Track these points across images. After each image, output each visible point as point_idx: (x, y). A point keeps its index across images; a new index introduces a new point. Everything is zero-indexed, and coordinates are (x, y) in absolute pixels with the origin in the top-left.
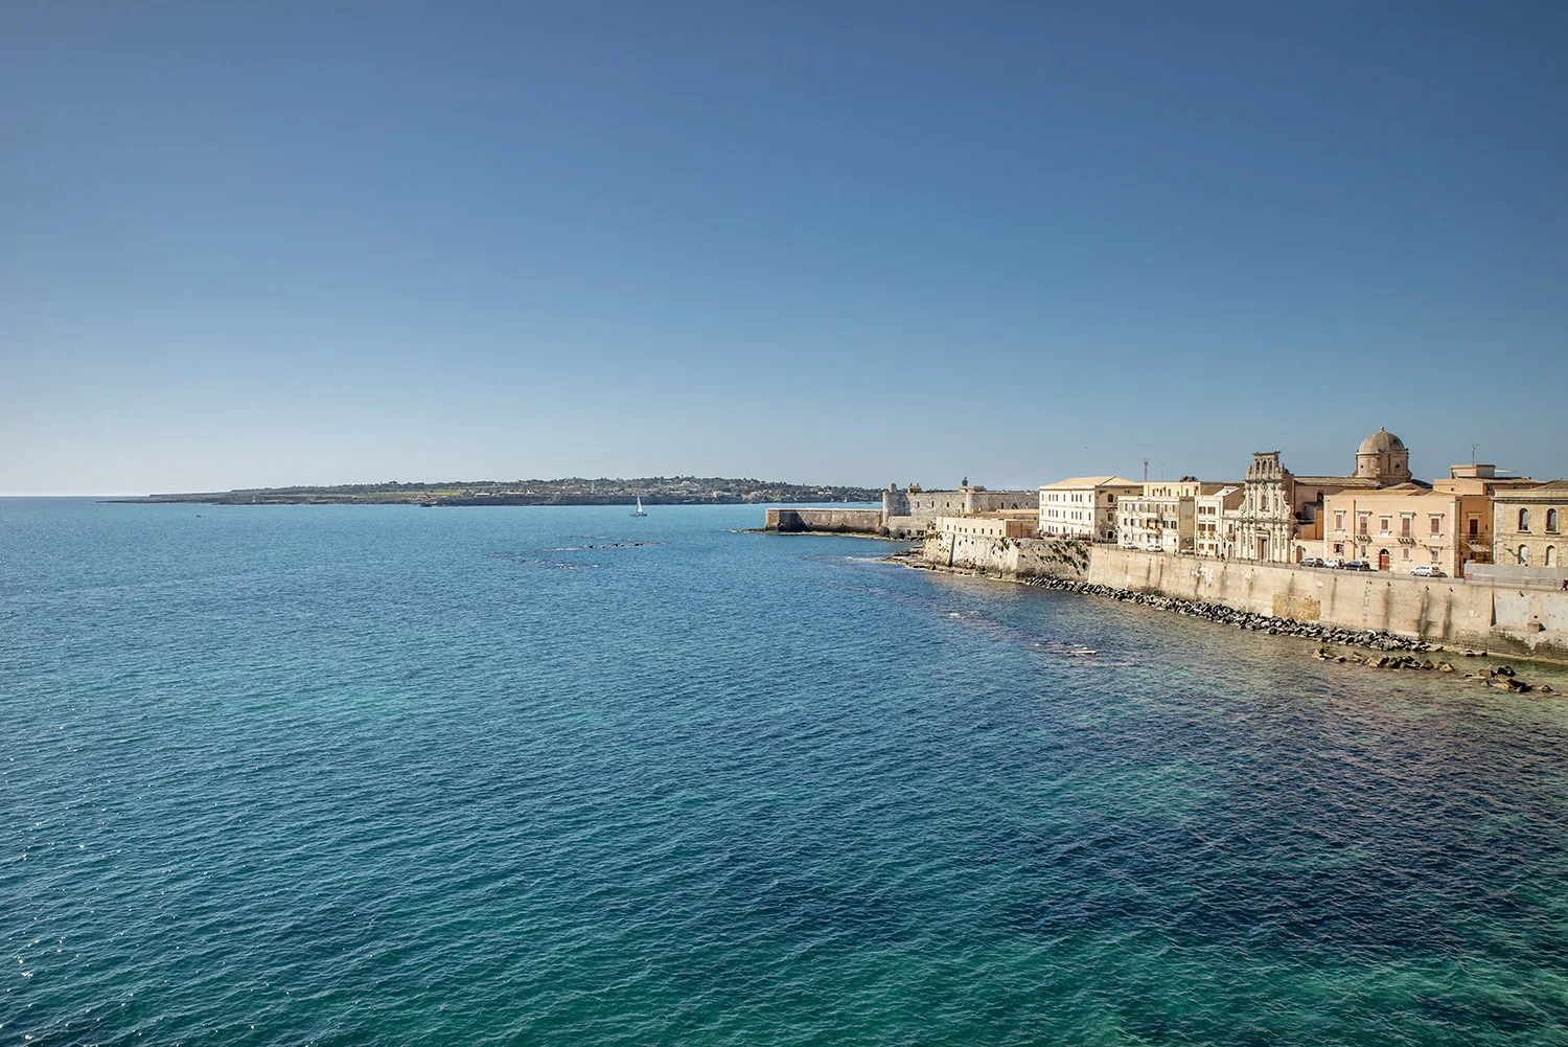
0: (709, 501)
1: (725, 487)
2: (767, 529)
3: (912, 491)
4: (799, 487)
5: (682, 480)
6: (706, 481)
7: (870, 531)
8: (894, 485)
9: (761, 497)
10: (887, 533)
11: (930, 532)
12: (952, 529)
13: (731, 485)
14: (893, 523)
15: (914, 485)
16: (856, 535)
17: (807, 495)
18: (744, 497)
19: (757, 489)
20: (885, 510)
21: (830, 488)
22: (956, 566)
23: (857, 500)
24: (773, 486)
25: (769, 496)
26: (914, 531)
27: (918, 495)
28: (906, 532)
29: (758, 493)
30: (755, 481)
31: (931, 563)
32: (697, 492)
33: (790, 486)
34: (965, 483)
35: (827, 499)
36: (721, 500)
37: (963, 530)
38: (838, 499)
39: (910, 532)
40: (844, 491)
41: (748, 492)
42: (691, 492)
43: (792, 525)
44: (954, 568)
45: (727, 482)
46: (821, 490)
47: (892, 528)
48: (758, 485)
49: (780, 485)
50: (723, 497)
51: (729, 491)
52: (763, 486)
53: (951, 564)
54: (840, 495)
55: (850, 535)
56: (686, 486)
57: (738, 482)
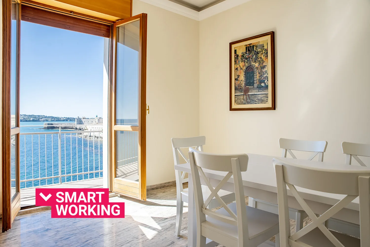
0: (30, 121)
1: (35, 117)
2: (44, 128)
3: (83, 118)
4: (56, 117)
5: (22, 115)
6: (29, 116)
7: (72, 128)
8: (78, 117)
9: (45, 120)
10: (76, 129)
11: (85, 128)
12: (90, 127)
13: (37, 117)
14: (78, 126)
16: (69, 129)
17: (58, 119)
18: (40, 120)
19: (44, 118)
20: (76, 123)
21: (65, 118)
23: (72, 121)
24: (49, 117)
25: (48, 120)
26: (83, 128)
27: (85, 119)
28: (81, 128)
29: (44, 119)
31: (85, 136)
32: (26, 118)
33: (54, 117)
34: (97, 116)
35: (64, 120)
36: (33, 121)
37: (93, 128)
39: (82, 129)
40: (69, 118)
41: (41, 119)
42: (24, 118)
44: (91, 137)
45: (36, 116)
46: (62, 118)
47: (78, 128)
48: (45, 117)
49: (51, 117)
50: (34, 120)
51: (36, 118)
52: (46, 117)
54: (67, 119)
55: (67, 129)
56: (23, 117)
57: (39, 116)
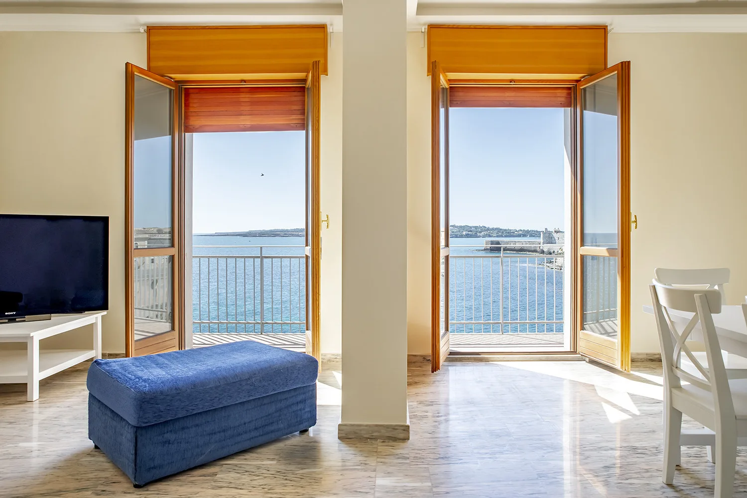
0: (461, 236)
1: (469, 230)
2: (485, 250)
3: (555, 232)
4: (505, 230)
6: (461, 227)
7: (535, 251)
8: (546, 229)
9: (487, 235)
10: (543, 252)
11: (560, 252)
13: (472, 229)
14: (546, 247)
15: (557, 229)
16: (528, 253)
17: (509, 234)
18: (478, 234)
19: (485, 230)
20: (542, 240)
21: (521, 230)
23: (534, 236)
24: (493, 229)
25: (491, 234)
26: (556, 251)
27: (558, 234)
28: (552, 251)
29: (485, 233)
30: (485, 227)
32: (456, 232)
33: (501, 229)
35: (519, 236)
36: (467, 236)
38: (524, 236)
39: (554, 252)
40: (528, 232)
41: (480, 232)
42: (453, 232)
43: (495, 249)
45: (471, 227)
46: (517, 231)
47: (545, 250)
48: (486, 229)
49: (496, 229)
50: (468, 234)
51: (471, 231)
52: (488, 229)
54: (525, 234)
55: (525, 253)
57: (476, 227)
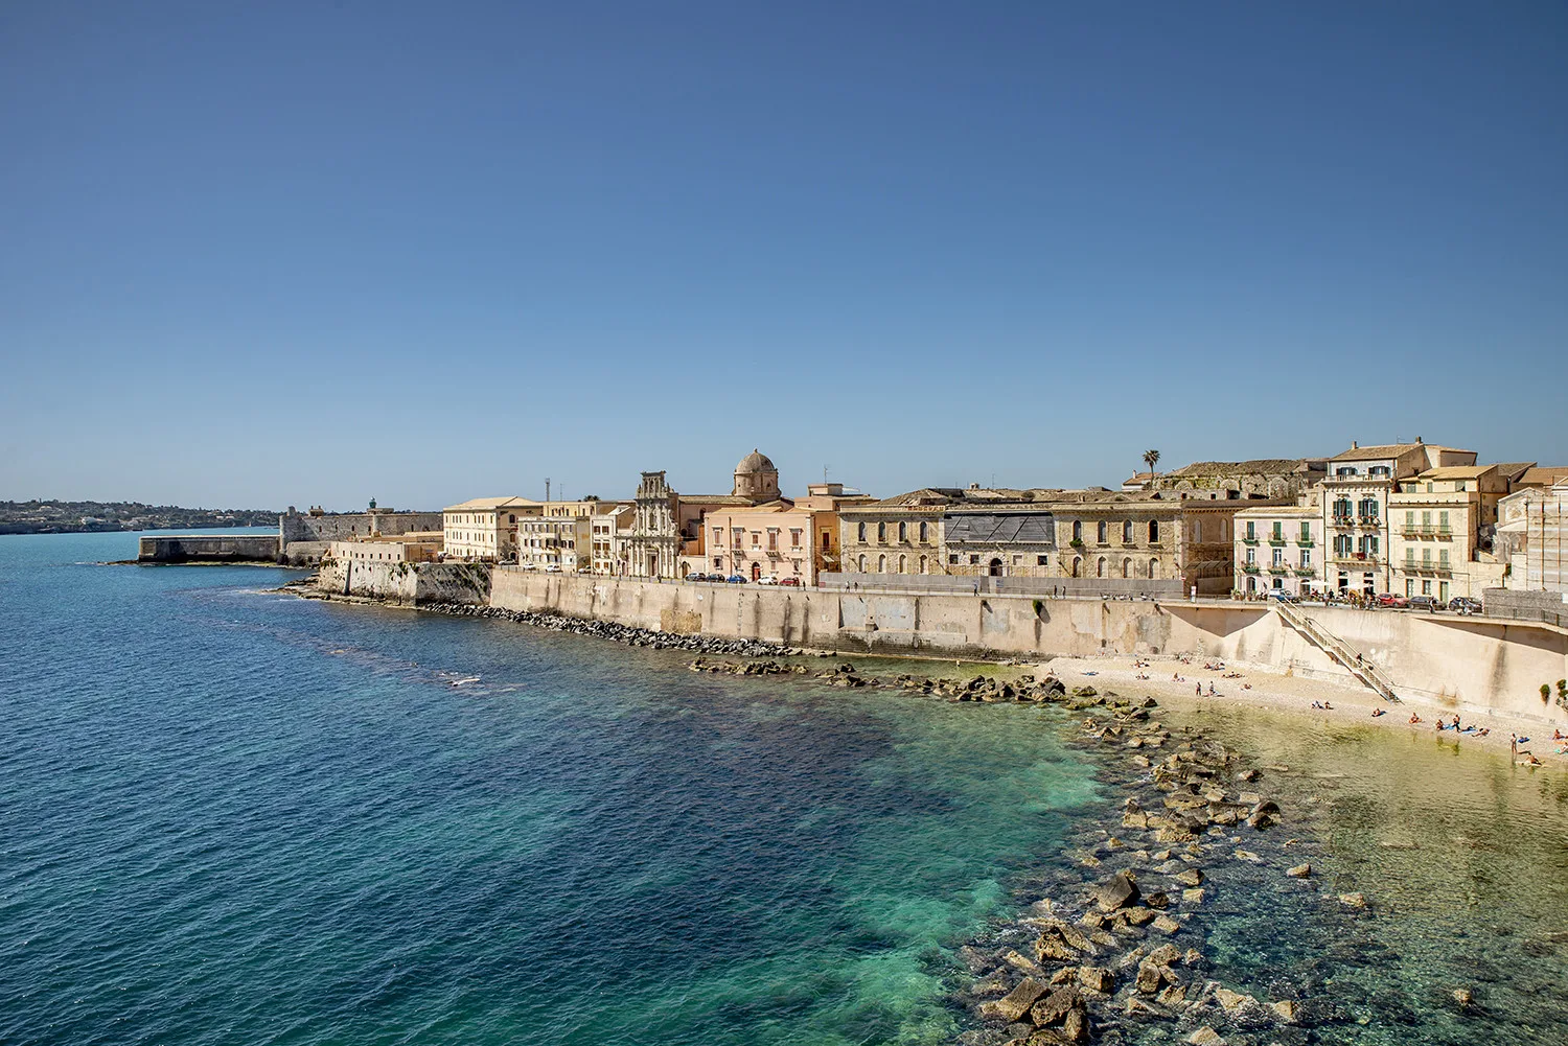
0: (76, 529)
1: (97, 512)
2: (141, 560)
3: (313, 514)
4: (193, 512)
5: (41, 504)
6: (73, 505)
7: (267, 558)
8: (292, 508)
9: (145, 524)
10: (285, 560)
11: (324, 558)
12: (347, 554)
13: (106, 510)
14: (292, 550)
15: (316, 507)
16: (250, 564)
17: (203, 519)
18: (123, 522)
19: (141, 513)
20: (281, 534)
21: (232, 512)
22: (353, 595)
23: (261, 525)
24: (161, 510)
25: (155, 522)
26: (315, 557)
27: (319, 518)
28: (306, 557)
29: (143, 519)
30: (139, 505)
31: (326, 592)
32: (59, 519)
34: (373, 504)
35: (228, 524)
36: (92, 528)
37: (360, 556)
38: (239, 524)
39: (311, 559)
41: (128, 518)
42: (53, 519)
43: (171, 555)
44: (350, 597)
45: (102, 506)
46: (221, 514)
47: (291, 555)
48: (142, 509)
50: (96, 524)
51: (102, 516)
52: (149, 510)
53: (348, 593)
54: (242, 518)
55: (244, 563)
56: (45, 513)
57: (116, 506)
